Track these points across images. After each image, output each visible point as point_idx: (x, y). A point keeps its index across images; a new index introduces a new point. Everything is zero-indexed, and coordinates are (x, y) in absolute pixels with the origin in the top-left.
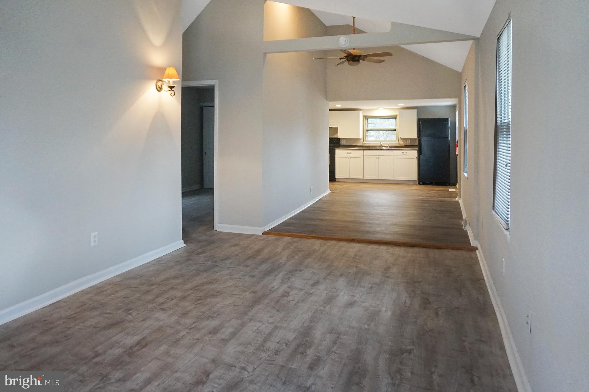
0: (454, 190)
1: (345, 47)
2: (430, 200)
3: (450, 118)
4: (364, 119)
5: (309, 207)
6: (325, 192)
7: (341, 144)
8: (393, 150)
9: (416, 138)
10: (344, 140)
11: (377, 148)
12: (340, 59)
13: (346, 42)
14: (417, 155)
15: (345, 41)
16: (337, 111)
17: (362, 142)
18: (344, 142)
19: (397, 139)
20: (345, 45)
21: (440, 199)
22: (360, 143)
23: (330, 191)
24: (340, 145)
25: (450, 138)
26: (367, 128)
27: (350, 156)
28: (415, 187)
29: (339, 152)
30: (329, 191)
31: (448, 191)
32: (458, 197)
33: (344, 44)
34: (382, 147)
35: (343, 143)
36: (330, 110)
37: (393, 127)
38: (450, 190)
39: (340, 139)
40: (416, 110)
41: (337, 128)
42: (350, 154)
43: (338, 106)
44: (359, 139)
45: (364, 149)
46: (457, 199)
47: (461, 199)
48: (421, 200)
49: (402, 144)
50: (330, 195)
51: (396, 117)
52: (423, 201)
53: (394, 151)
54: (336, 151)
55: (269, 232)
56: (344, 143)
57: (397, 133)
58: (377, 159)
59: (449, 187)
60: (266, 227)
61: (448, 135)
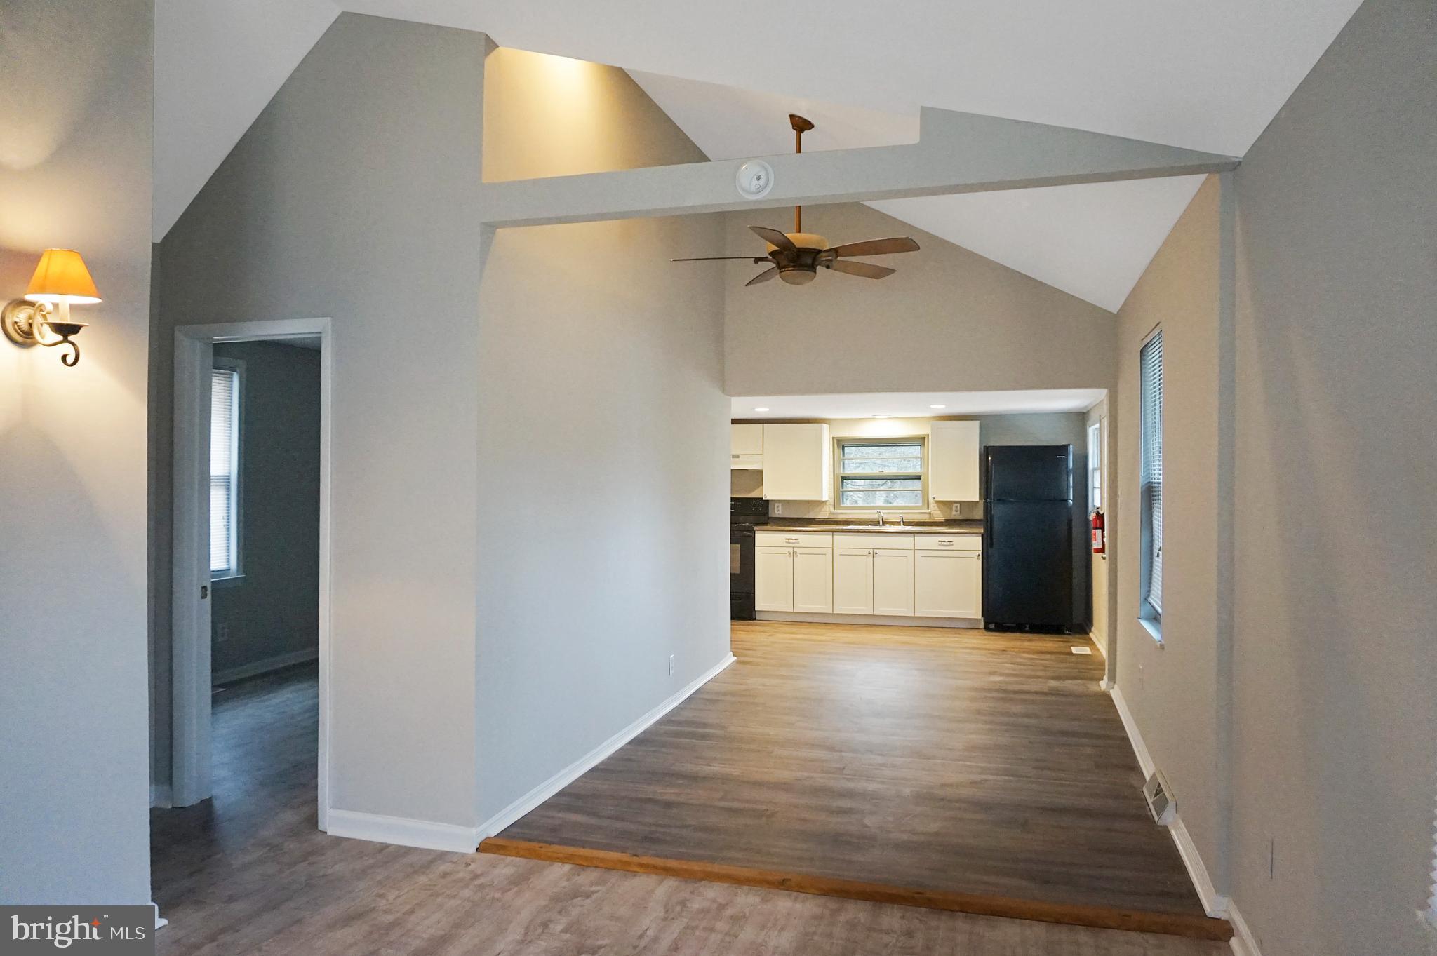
0: (1086, 650)
1: (760, 202)
2: (1026, 688)
3: (1071, 446)
4: (836, 445)
5: (661, 722)
6: (718, 661)
7: (771, 514)
8: (914, 533)
9: (977, 499)
10: (780, 505)
11: (870, 527)
12: (757, 260)
13: (762, 182)
14: (981, 549)
15: (759, 178)
16: (761, 425)
17: (829, 511)
18: (780, 508)
19: (923, 502)
20: (759, 191)
21: (1053, 683)
22: (823, 514)
23: (735, 658)
24: (768, 518)
25: (1071, 502)
26: (842, 472)
27: (795, 550)
28: (975, 641)
29: (764, 539)
30: (731, 659)
31: (1071, 654)
32: (1105, 678)
33: (753, 188)
34: (884, 523)
35: (777, 512)
36: (735, 422)
37: (916, 470)
38: (1075, 650)
39: (768, 501)
40: (977, 423)
41: (761, 472)
42: (796, 543)
43: (762, 411)
44: (822, 503)
45: (833, 532)
46: (1103, 685)
47: (1116, 686)
48: (998, 691)
49: (939, 516)
50: (732, 670)
51: (921, 441)
52: (1006, 695)
53: (918, 538)
54: (756, 535)
55: (501, 842)
56: (780, 512)
57: (923, 485)
58: (870, 558)
59: (1070, 638)
60: (489, 822)
61: (1068, 492)
